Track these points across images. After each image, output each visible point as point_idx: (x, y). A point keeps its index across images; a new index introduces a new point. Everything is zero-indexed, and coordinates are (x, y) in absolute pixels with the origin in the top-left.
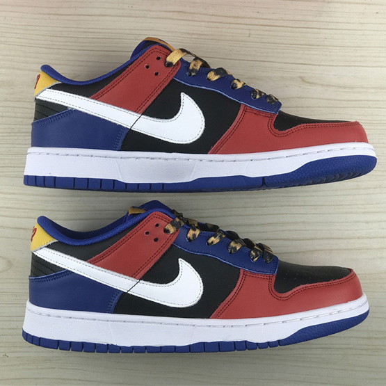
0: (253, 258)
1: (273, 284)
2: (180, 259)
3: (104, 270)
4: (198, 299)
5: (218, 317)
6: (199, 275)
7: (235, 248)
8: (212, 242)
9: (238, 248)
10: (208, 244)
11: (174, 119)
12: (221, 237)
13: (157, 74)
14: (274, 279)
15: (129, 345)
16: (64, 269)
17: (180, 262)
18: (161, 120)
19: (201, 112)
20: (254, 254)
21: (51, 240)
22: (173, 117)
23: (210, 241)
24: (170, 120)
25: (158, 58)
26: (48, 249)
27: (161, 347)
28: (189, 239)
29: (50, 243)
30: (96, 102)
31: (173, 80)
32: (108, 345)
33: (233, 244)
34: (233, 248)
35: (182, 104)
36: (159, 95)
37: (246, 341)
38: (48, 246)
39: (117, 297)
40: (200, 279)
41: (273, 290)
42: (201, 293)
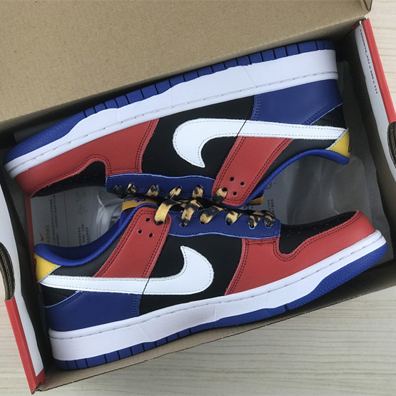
0: (132, 186)
1: (106, 167)
2: (204, 166)
3: (275, 136)
4: (176, 133)
5: (152, 122)
6: (181, 156)
7: (153, 190)
8: (177, 190)
9: (150, 191)
10: (180, 187)
11: (181, 273)
12: (169, 197)
13: (151, 235)
14: (107, 172)
15: (231, 70)
16: (313, 125)
17: (203, 163)
18: (170, 278)
19: (205, 259)
20: (133, 190)
21: (333, 148)
22: (179, 272)
23: (179, 191)
24: (177, 275)
25: (148, 220)
26: (333, 138)
27: (199, 76)
28: (200, 187)
29: (333, 145)
30: (101, 279)
31: (168, 237)
32: (251, 64)
33: (156, 193)
34: (156, 190)
35: (184, 257)
36: (160, 256)
37: (118, 107)
38: (333, 141)
39: (254, 113)
40: (179, 153)
41: (105, 162)
42: (174, 140)
